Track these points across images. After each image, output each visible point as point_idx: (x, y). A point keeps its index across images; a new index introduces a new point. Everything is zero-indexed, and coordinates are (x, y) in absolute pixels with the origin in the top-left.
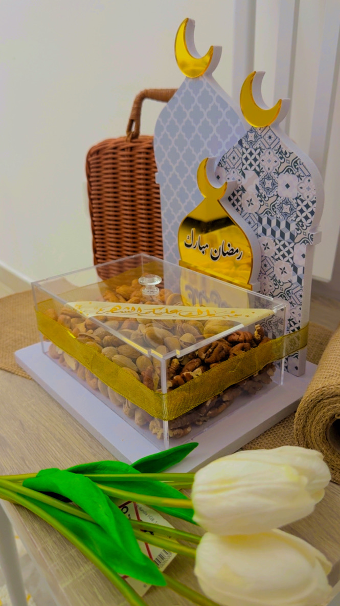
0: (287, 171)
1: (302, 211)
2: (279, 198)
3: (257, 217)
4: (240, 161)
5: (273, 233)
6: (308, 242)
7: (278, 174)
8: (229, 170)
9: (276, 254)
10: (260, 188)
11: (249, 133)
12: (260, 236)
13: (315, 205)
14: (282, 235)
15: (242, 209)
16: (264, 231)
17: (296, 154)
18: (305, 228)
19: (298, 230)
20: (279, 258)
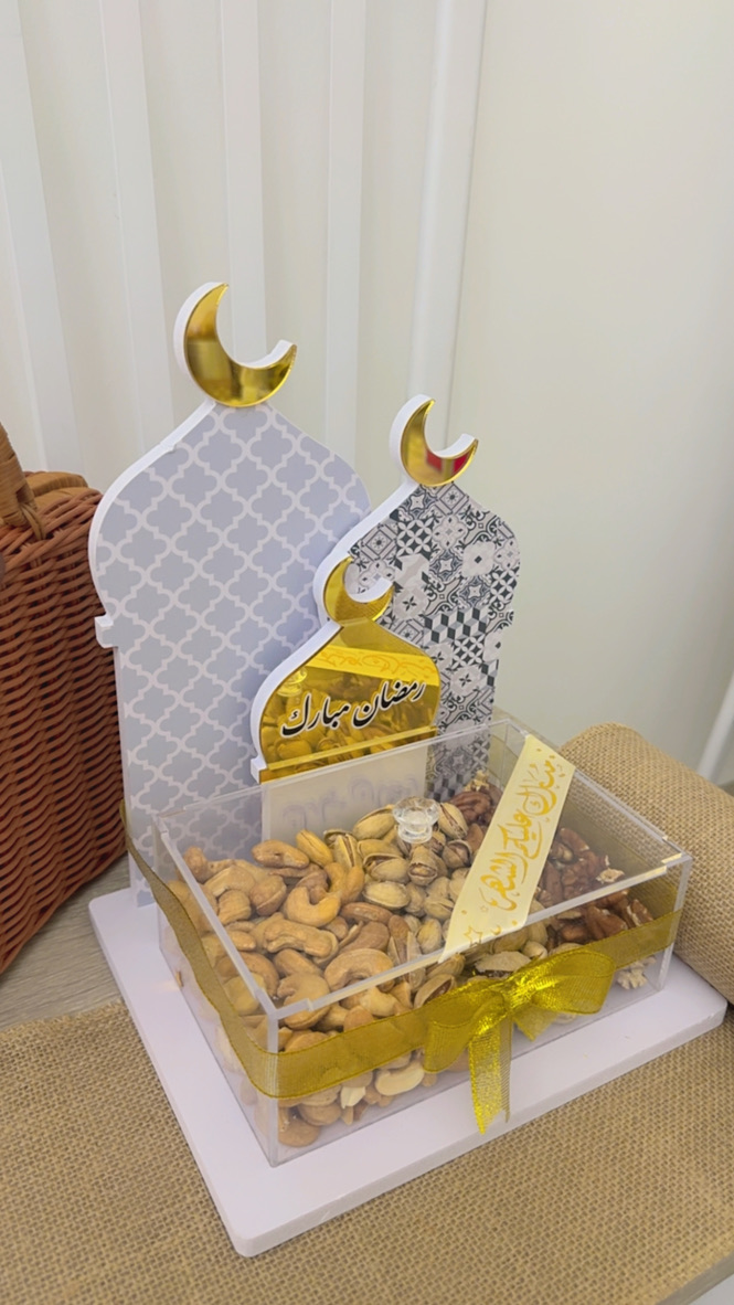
0: (479, 539)
1: (498, 587)
2: (463, 581)
3: (423, 622)
4: (393, 544)
5: (451, 634)
6: (505, 624)
7: (464, 546)
8: (367, 565)
9: (454, 662)
10: (430, 576)
11: (413, 498)
12: (427, 648)
13: (518, 573)
14: (467, 630)
15: (393, 619)
16: (435, 637)
17: (493, 512)
18: (502, 606)
19: (491, 614)
20: (460, 666)
